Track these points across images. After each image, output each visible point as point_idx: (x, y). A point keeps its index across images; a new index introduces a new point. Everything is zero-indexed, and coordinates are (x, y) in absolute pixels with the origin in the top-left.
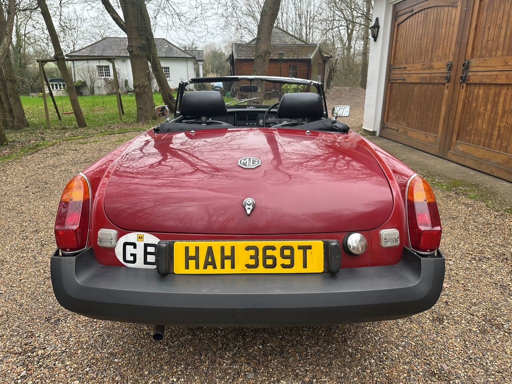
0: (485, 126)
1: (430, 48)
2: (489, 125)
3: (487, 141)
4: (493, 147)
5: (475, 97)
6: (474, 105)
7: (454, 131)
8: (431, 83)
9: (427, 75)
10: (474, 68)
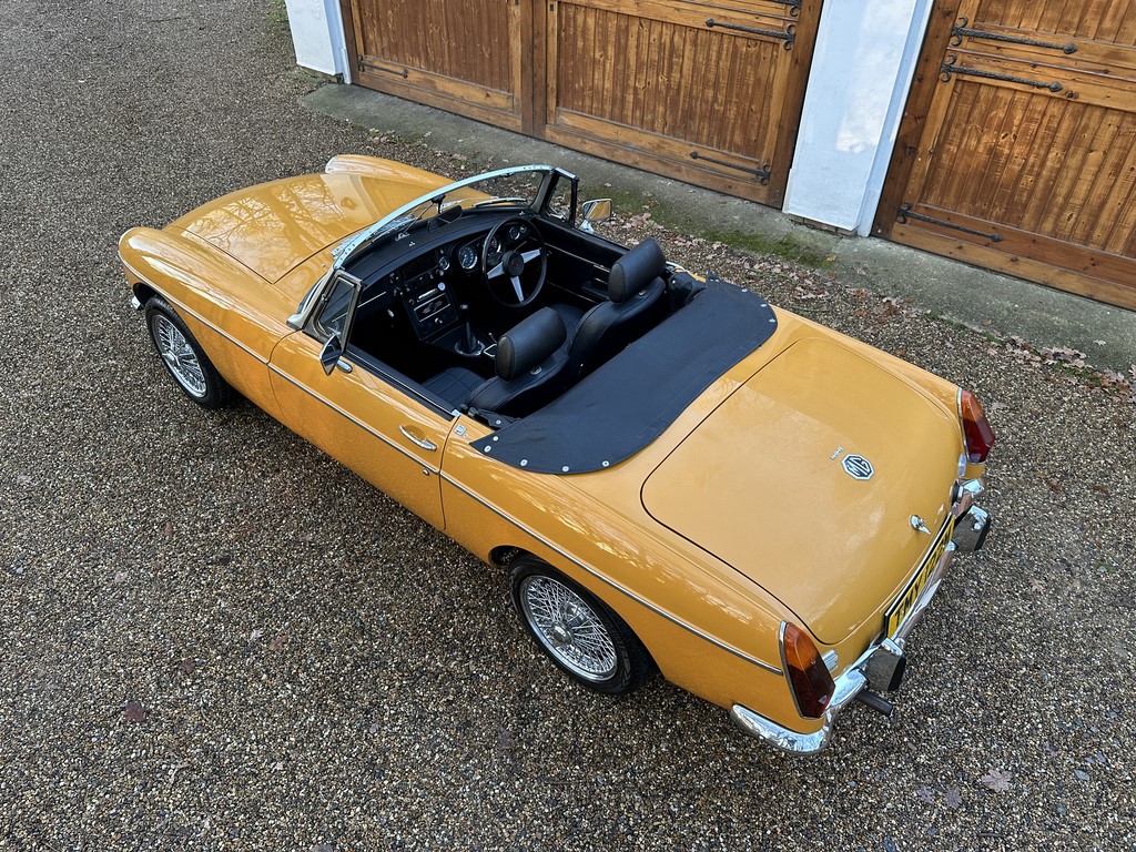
0: (608, 85)
2: (615, 84)
3: (616, 110)
4: (630, 121)
5: (579, 29)
6: (580, 44)
7: (549, 89)
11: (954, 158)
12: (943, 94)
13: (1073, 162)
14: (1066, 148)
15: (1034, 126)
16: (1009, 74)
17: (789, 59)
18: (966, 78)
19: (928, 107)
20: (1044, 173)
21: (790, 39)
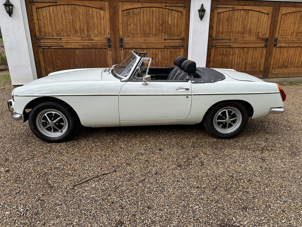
1: (85, 29)
8: (93, 48)
9: (89, 44)
10: (127, 42)
11: (216, 62)
12: (213, 51)
13: (234, 57)
14: (232, 55)
15: (227, 53)
16: (222, 45)
17: (183, 50)
18: (216, 47)
19: (211, 54)
20: (230, 60)
21: (183, 46)
